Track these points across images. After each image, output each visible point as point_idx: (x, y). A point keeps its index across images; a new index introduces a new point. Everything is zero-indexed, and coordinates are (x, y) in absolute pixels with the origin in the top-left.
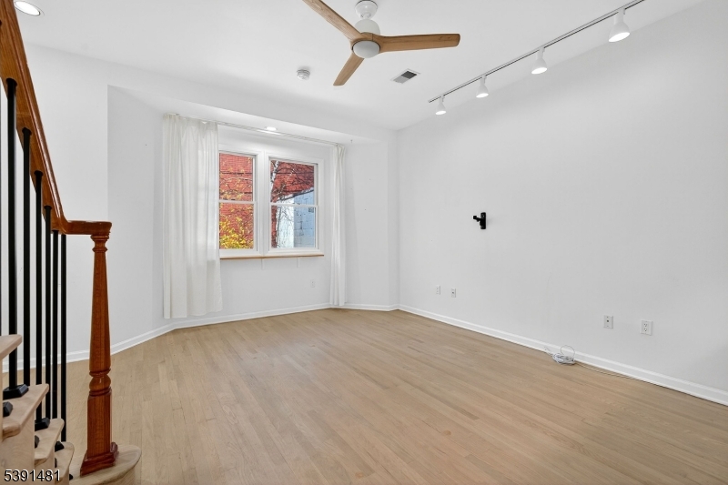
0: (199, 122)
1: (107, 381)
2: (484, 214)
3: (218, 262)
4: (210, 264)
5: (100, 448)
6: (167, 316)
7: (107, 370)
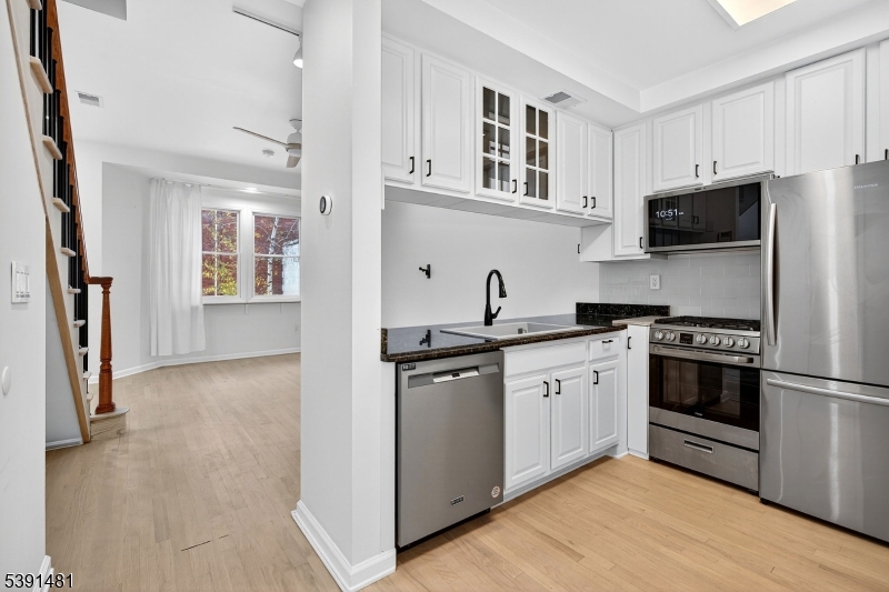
0: (184, 185)
1: (110, 366)
2: (429, 266)
3: (201, 307)
4: (194, 309)
5: (106, 401)
6: (154, 354)
7: (110, 359)
